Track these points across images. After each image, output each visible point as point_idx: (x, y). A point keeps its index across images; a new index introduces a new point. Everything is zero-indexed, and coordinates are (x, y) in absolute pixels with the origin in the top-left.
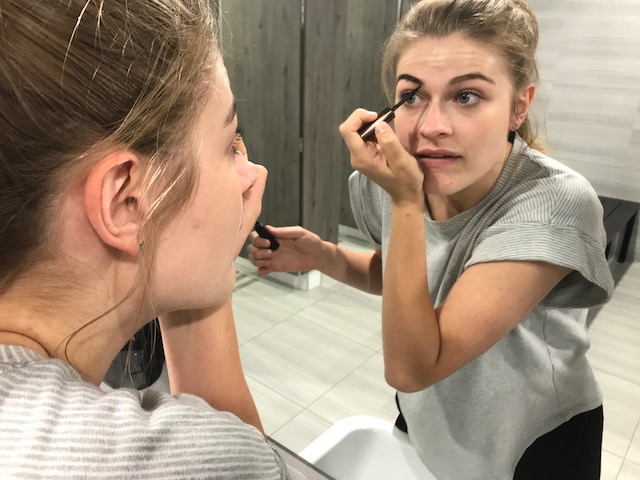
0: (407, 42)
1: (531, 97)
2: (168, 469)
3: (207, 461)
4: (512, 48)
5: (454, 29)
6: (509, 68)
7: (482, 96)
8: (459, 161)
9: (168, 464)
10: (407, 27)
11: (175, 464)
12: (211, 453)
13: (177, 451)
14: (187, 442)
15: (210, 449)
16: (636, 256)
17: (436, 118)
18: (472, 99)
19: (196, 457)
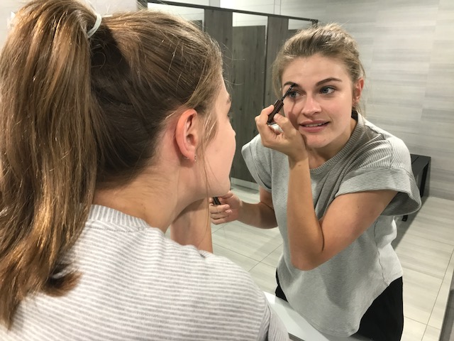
0: (287, 62)
1: (362, 87)
2: (215, 285)
3: (232, 285)
4: (349, 59)
5: (315, 51)
6: (348, 71)
7: (335, 89)
8: (329, 125)
9: (215, 283)
10: (286, 53)
11: (219, 283)
12: (234, 281)
13: (219, 278)
14: (223, 274)
15: (234, 279)
16: (430, 192)
17: (311, 104)
18: (330, 91)
19: (228, 282)
